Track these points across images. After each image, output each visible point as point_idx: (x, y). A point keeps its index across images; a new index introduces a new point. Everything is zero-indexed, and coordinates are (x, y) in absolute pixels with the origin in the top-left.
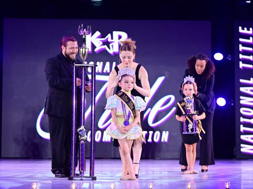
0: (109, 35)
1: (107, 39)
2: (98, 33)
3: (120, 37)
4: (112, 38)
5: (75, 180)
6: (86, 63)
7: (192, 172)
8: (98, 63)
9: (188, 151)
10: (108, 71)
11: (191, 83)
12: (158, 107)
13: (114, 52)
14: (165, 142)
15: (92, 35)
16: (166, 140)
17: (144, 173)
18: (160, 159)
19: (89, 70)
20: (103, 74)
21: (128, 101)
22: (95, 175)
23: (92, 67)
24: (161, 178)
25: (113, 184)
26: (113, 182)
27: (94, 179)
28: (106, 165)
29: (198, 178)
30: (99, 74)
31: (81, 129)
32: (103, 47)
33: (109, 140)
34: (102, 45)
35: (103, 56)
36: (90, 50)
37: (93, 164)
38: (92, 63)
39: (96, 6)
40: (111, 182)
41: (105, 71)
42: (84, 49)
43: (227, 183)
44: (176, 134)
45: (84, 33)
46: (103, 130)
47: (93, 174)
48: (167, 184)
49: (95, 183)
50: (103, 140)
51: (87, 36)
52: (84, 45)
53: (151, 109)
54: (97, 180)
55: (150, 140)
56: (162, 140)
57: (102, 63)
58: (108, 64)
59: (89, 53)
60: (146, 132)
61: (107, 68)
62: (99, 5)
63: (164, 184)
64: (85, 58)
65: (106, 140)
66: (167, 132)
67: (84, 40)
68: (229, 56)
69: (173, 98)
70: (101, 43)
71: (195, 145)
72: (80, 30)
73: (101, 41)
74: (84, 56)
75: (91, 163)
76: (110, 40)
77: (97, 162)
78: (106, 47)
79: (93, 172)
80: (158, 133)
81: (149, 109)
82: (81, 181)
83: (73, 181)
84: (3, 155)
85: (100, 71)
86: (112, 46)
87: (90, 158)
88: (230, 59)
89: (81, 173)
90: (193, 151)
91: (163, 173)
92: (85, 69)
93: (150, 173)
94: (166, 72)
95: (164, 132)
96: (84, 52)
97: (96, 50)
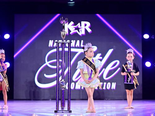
0: (79, 24)
1: (78, 26)
2: (72, 23)
3: (86, 25)
4: (81, 26)
5: (58, 112)
6: (65, 41)
7: (130, 107)
8: (72, 41)
9: (128, 94)
10: (79, 46)
11: (131, 53)
12: (109, 67)
13: (82, 34)
14: (113, 89)
15: (69, 24)
16: (114, 88)
17: (101, 108)
18: (111, 100)
19: (67, 45)
20: (75, 47)
21: (91, 64)
22: (71, 110)
23: (69, 43)
24: (111, 111)
25: (81, 115)
26: (82, 114)
27: (70, 112)
28: (78, 103)
29: (134, 111)
30: (73, 47)
31: (62, 81)
32: (75, 31)
33: (79, 88)
34: (74, 30)
35: (75, 36)
36: (67, 33)
37: (70, 103)
38: (68, 41)
39: (71, 6)
40: (80, 114)
41: (76, 46)
42: (63, 33)
43: (152, 114)
44: (120, 84)
45: (64, 22)
46: (75, 82)
47: (70, 109)
48: (115, 115)
49: (71, 114)
50: (76, 88)
51: (65, 24)
52: (63, 30)
53: (105, 69)
54: (72, 113)
55: (104, 88)
56: (112, 88)
57: (74, 41)
58: (78, 41)
59: (67, 35)
60: (102, 83)
61: (78, 44)
62: (73, 5)
63: (113, 115)
64: (64, 38)
65: (78, 88)
66: (115, 83)
67: (64, 27)
68: (153, 36)
69: (118, 62)
70: (74, 29)
71: (132, 90)
72: (61, 21)
73: (74, 27)
74: (63, 36)
75: (68, 102)
76: (79, 27)
77: (72, 102)
78: (77, 31)
79: (70, 108)
80: (109, 83)
81: (104, 69)
82: (63, 113)
83: (58, 113)
84: (15, 98)
85: (74, 46)
86: (81, 30)
87: (68, 100)
88: (153, 38)
89: (62, 108)
90: (131, 95)
91: (113, 108)
92: (64, 44)
93: (105, 108)
94: (114, 46)
95: (113, 83)
96: (63, 34)
97: (71, 33)
